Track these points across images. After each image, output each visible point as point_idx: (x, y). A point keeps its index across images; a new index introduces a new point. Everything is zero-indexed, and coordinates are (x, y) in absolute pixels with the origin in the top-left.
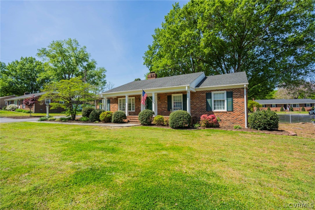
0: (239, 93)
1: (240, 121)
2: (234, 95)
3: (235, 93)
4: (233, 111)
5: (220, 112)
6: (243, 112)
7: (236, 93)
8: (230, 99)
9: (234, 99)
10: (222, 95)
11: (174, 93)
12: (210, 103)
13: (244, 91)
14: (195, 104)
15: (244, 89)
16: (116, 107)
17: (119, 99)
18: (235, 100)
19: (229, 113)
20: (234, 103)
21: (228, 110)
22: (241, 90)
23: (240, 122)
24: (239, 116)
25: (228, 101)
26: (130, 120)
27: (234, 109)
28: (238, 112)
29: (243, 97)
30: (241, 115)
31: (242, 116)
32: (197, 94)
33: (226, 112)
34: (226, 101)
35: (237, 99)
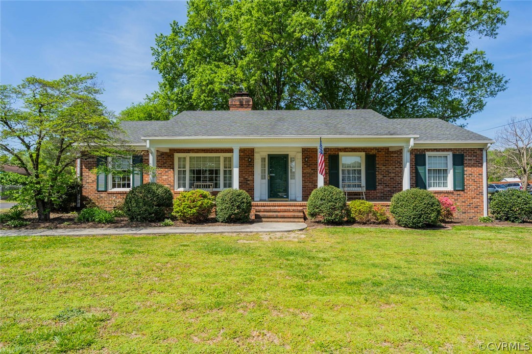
0: (475, 158)
1: (476, 207)
2: (465, 162)
3: (468, 158)
4: (463, 190)
5: (441, 193)
6: (479, 193)
7: (470, 158)
8: (459, 169)
9: (465, 169)
10: (443, 161)
11: (345, 150)
12: (422, 175)
13: (482, 154)
14: (393, 175)
15: (482, 151)
16: (165, 177)
17: (177, 156)
18: (468, 170)
19: (457, 195)
20: (465, 176)
21: (457, 189)
22: (478, 152)
23: (476, 209)
24: (474, 200)
25: (456, 171)
26: (261, 214)
27: (465, 187)
28: (473, 192)
29: (480, 165)
30: (477, 198)
31: (478, 200)
32: (396, 155)
33: (453, 193)
34: (451, 172)
35: (470, 169)
